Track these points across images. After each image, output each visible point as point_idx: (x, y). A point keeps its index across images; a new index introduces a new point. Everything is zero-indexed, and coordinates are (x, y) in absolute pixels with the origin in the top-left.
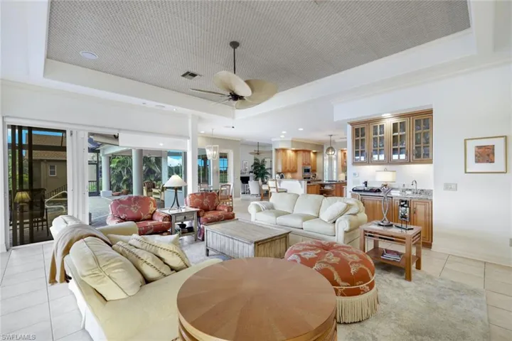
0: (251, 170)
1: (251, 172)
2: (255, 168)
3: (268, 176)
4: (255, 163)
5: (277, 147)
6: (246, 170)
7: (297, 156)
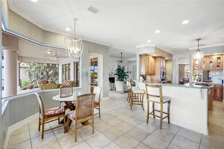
0: (116, 73)
1: (115, 74)
2: (118, 72)
3: (126, 77)
4: (118, 69)
5: (141, 53)
6: (112, 73)
7: (155, 61)
